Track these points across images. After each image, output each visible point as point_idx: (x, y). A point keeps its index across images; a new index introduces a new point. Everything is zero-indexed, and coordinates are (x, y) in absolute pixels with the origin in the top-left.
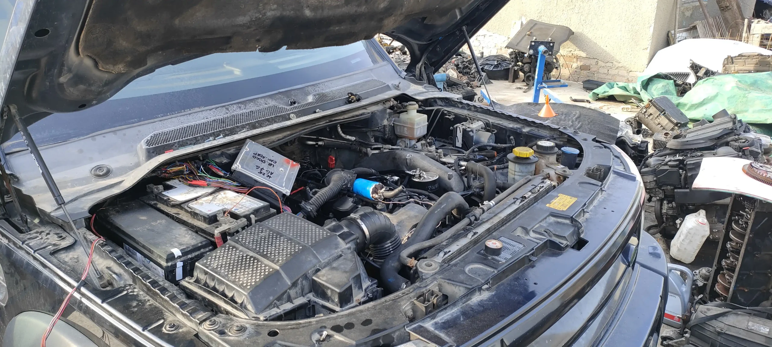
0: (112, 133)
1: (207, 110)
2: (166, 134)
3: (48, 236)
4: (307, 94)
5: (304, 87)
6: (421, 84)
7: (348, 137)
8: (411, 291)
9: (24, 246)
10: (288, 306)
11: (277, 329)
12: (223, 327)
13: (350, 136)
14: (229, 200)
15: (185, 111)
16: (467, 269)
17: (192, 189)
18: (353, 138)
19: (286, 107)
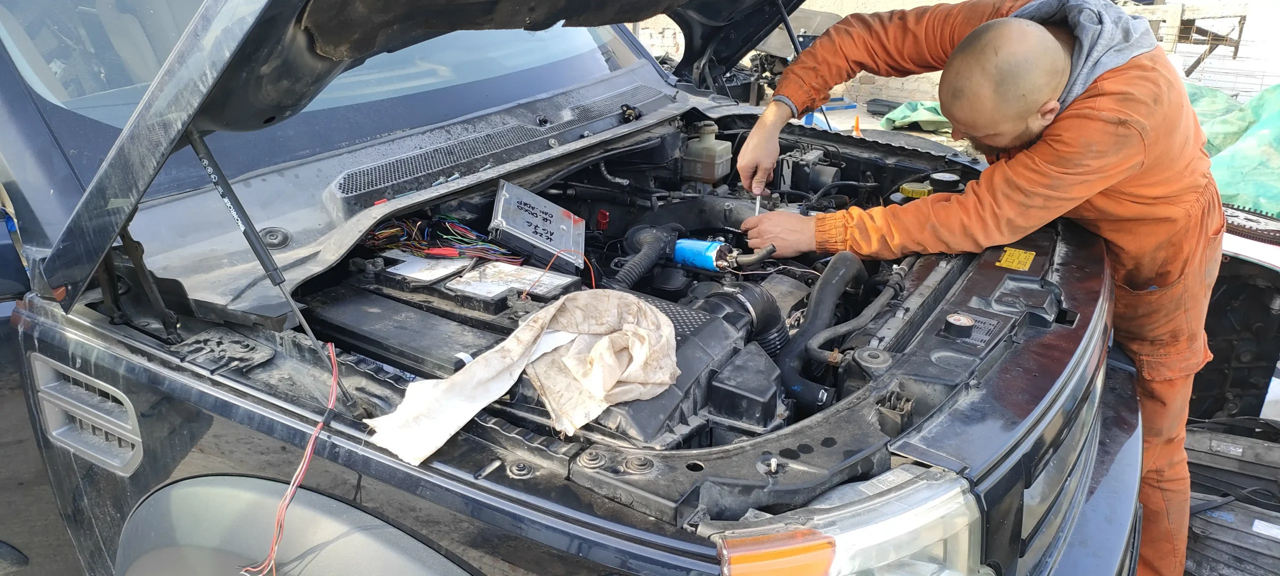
0: (276, 174)
1: (418, 134)
2: (367, 173)
3: (222, 347)
4: (559, 108)
5: (552, 97)
6: (705, 95)
7: (618, 180)
8: (867, 393)
9: (185, 365)
10: (683, 430)
11: (698, 460)
12: (613, 462)
13: (620, 177)
14: (511, 275)
15: (382, 137)
16: (933, 359)
17: (433, 262)
18: (625, 182)
19: (534, 127)
